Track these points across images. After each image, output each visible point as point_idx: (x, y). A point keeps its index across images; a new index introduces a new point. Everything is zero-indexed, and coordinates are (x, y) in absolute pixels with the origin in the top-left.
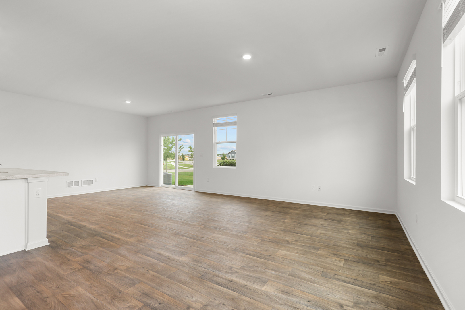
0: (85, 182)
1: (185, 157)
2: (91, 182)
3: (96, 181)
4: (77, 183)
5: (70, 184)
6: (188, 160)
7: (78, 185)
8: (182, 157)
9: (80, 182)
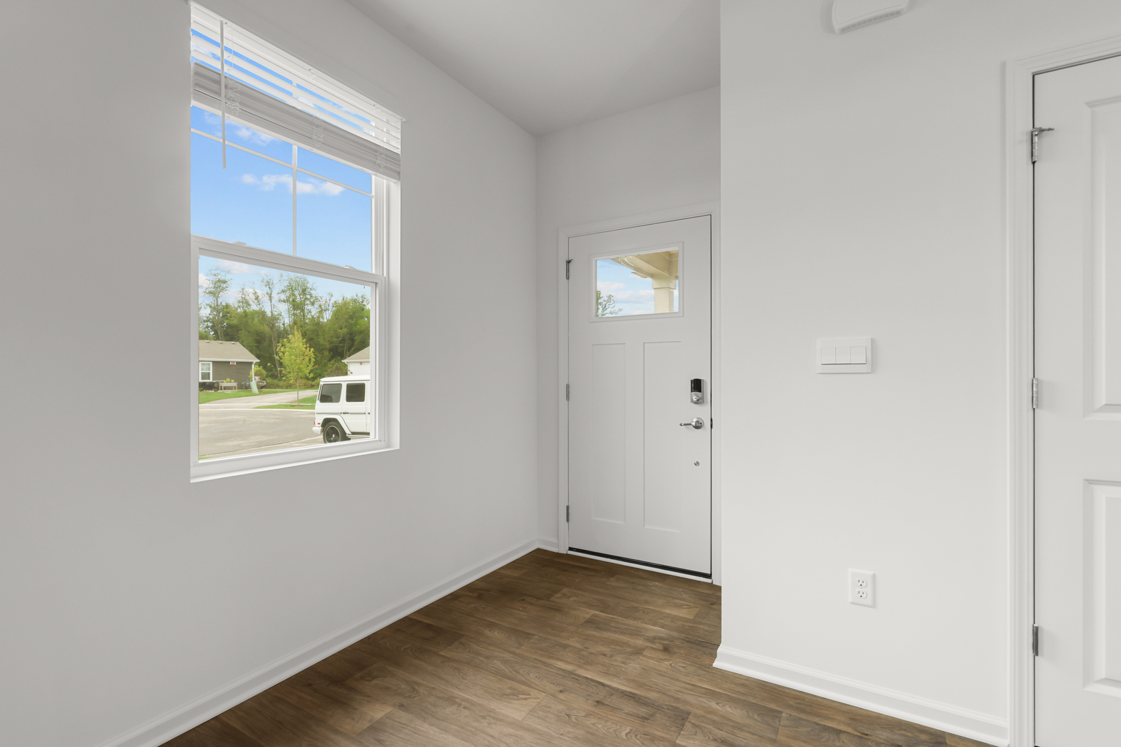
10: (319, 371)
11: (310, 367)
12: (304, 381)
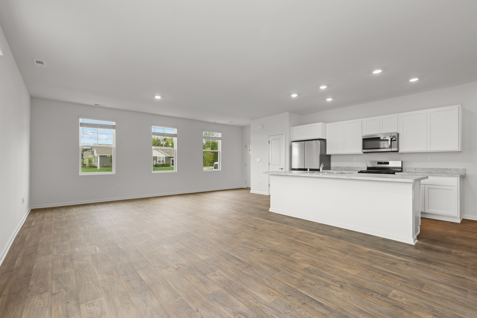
10: (215, 160)
11: (212, 159)
12: (210, 164)
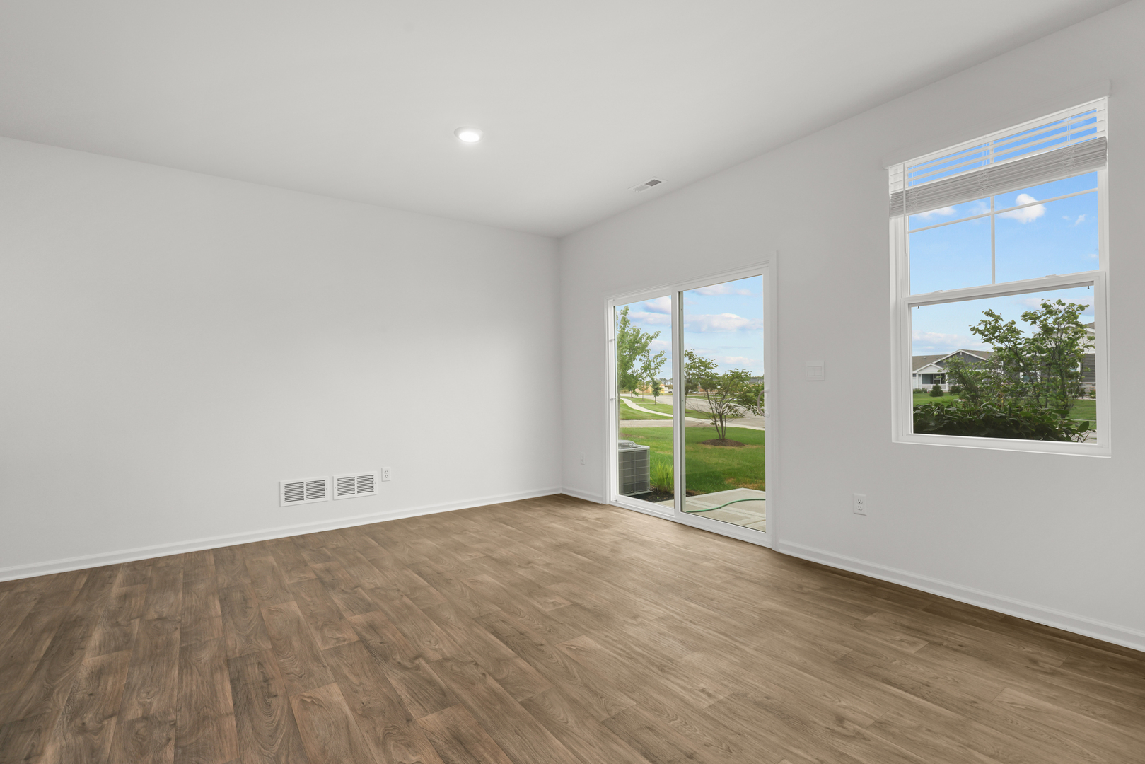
0: (346, 486)
1: (662, 386)
2: (367, 484)
3: (384, 479)
4: (317, 489)
5: (294, 492)
6: (667, 395)
7: (322, 494)
8: (653, 387)
9: (328, 486)
